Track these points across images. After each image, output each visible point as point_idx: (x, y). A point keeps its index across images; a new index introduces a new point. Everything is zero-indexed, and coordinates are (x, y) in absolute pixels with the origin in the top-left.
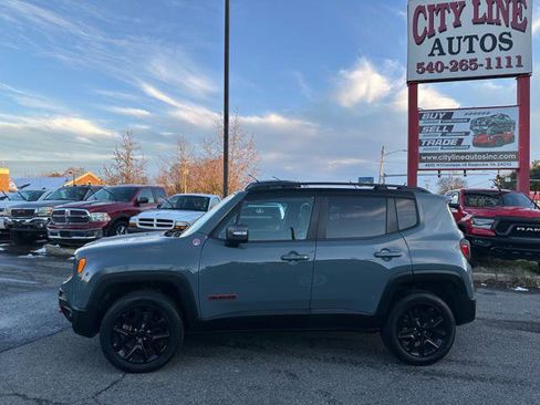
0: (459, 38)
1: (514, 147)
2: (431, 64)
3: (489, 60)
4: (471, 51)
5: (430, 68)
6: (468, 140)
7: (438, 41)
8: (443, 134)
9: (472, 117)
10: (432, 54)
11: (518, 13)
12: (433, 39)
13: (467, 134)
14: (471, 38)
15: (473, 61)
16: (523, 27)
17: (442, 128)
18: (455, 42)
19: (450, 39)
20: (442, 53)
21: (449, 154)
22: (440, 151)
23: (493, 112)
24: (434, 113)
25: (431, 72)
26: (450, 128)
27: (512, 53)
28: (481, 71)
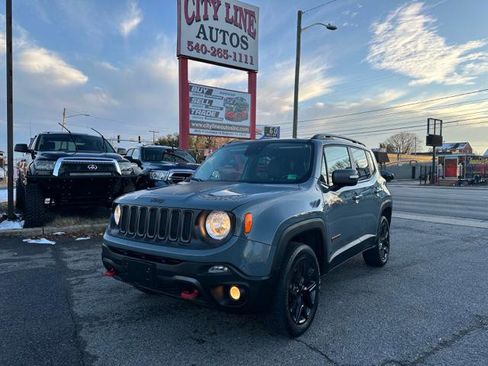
0: (217, 30)
1: (247, 123)
2: (197, 45)
3: (235, 54)
4: (224, 43)
5: (197, 48)
6: (222, 114)
7: (202, 26)
8: (207, 107)
9: (225, 97)
10: (198, 37)
11: (251, 24)
12: (200, 23)
13: (222, 109)
14: (224, 32)
15: (226, 51)
16: (254, 35)
17: (205, 101)
18: (214, 31)
19: (211, 28)
20: (205, 38)
21: (210, 124)
22: (204, 120)
23: (237, 95)
24: (200, 87)
25: (198, 52)
26: (211, 102)
27: (248, 52)
28: (230, 61)
